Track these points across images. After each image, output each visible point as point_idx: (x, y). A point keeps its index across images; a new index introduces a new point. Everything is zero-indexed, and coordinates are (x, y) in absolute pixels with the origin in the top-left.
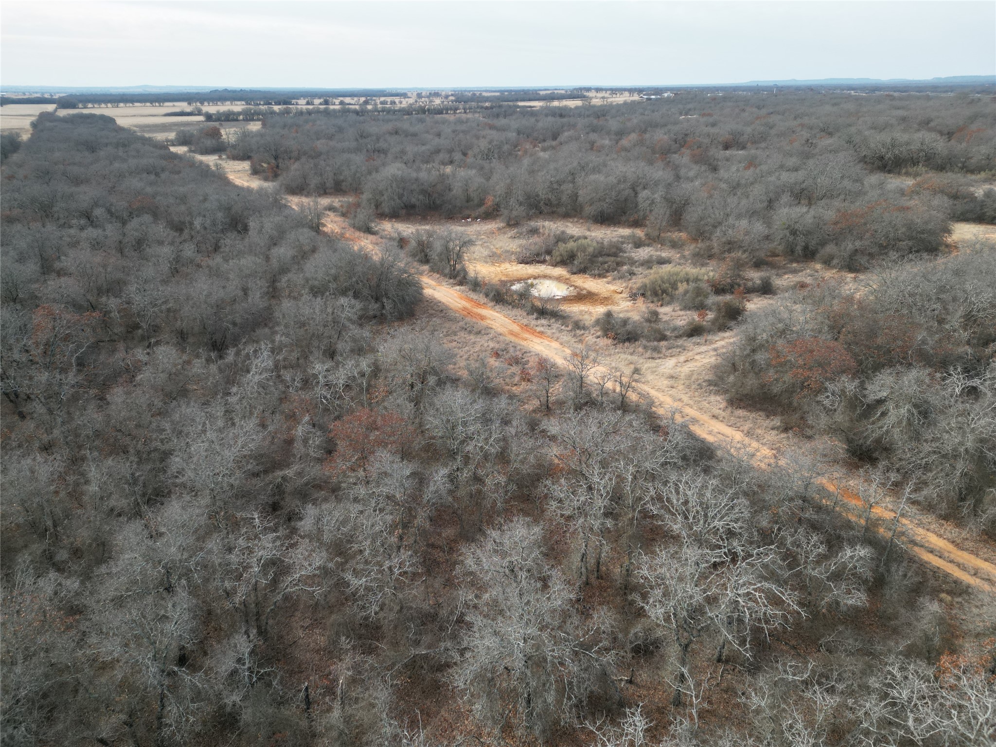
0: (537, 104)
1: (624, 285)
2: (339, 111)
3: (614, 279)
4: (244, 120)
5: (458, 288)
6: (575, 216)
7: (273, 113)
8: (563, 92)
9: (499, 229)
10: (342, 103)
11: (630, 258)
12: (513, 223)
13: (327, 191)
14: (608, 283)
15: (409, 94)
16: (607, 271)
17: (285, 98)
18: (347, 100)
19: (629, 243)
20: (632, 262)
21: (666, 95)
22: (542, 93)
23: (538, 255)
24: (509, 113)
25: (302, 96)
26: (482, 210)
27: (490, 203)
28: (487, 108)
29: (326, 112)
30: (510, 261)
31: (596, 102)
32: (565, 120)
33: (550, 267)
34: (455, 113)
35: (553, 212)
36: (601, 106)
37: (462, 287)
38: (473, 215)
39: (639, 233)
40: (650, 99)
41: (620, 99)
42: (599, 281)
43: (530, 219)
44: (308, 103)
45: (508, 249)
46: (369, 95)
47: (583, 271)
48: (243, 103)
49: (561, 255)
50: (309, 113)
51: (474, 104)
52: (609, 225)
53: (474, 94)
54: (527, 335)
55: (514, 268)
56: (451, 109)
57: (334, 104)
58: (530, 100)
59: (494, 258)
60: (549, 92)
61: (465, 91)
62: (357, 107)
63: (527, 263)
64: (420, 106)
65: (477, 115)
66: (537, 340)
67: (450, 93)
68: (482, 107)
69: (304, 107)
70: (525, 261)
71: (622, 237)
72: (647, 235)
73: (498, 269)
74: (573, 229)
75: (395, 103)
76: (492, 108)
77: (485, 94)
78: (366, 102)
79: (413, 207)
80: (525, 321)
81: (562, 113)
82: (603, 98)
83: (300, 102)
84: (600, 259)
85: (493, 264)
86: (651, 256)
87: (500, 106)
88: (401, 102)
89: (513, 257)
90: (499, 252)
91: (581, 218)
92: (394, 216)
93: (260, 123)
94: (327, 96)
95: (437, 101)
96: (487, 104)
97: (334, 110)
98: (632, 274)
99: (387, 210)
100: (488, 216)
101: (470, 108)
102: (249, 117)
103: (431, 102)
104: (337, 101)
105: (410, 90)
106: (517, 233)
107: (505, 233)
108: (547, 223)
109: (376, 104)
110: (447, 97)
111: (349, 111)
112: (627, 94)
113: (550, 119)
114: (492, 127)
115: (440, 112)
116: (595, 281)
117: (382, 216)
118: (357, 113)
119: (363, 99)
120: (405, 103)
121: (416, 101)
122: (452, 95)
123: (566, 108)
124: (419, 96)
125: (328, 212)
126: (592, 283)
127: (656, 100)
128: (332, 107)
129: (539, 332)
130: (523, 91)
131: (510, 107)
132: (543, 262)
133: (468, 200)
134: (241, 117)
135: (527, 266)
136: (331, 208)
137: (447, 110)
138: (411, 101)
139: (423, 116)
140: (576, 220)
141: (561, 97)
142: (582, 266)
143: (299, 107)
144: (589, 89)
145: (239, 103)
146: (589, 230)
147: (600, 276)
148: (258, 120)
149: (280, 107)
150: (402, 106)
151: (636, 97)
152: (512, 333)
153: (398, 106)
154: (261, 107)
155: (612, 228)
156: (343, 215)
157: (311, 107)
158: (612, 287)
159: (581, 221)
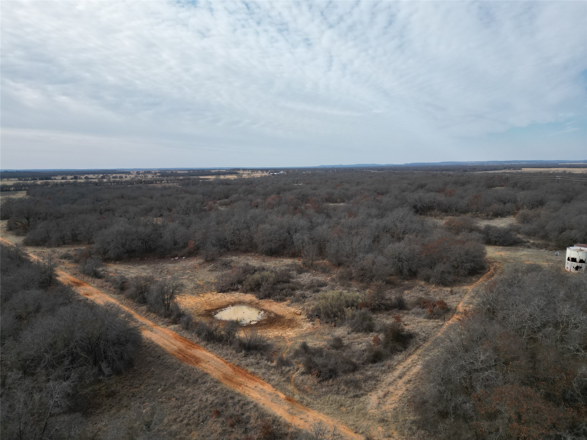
0: (212, 178)
1: (301, 307)
2: (84, 183)
3: (292, 302)
4: (14, 190)
5: (172, 327)
6: (252, 251)
7: (36, 185)
8: (224, 171)
9: (200, 264)
10: (86, 178)
11: (298, 283)
12: (209, 260)
13: (66, 242)
14: (288, 305)
15: (132, 172)
16: (286, 296)
17: (47, 175)
18: (91, 176)
19: (293, 270)
20: (301, 287)
21: (281, 172)
22: (213, 171)
23: (232, 284)
24: (195, 183)
25: (59, 174)
26: (186, 250)
27: (191, 246)
28: (181, 180)
29: (75, 184)
30: (212, 291)
31: (245, 176)
32: (230, 187)
33: (242, 294)
34: (161, 183)
35: (237, 249)
36: (248, 178)
37: (176, 326)
38: (179, 255)
39: (298, 262)
40: (274, 175)
41: (258, 175)
42: (281, 304)
43: (221, 256)
44: (63, 179)
45: (209, 280)
46: (105, 173)
47: (267, 296)
48: (17, 179)
49: (250, 285)
50: (62, 184)
51: (172, 178)
52: (276, 257)
53: (172, 172)
54: (240, 379)
55: (216, 297)
56: (158, 181)
57: (81, 179)
58: (206, 175)
59: (199, 290)
60: (217, 171)
61: (167, 170)
62: (96, 180)
63: (224, 292)
64: (139, 179)
65: (175, 184)
66: (251, 384)
67: (157, 171)
68: (178, 180)
69: (59, 181)
70: (223, 290)
71: (288, 265)
72: (304, 264)
73: (203, 299)
74: (254, 262)
75: (122, 177)
76: (184, 180)
77: (178, 172)
78: (103, 177)
79: (134, 251)
80: (236, 361)
81: (227, 183)
82: (249, 174)
83: (57, 178)
84: (279, 286)
85: (198, 295)
86: (312, 280)
87: (189, 179)
88: (126, 177)
89: (213, 287)
90: (201, 283)
91: (257, 252)
92: (119, 259)
93: (25, 192)
94: (76, 174)
95: (150, 176)
96: (181, 178)
97: (80, 183)
98: (304, 297)
99: (112, 256)
100: (191, 254)
101: (171, 180)
102: (18, 188)
103: (145, 176)
104: (83, 177)
105: (132, 170)
106: (214, 267)
107: (204, 267)
108: (234, 258)
109: (109, 179)
110: (155, 173)
111: (91, 182)
112: (260, 172)
113: (221, 186)
114: (186, 192)
115: (151, 182)
116: (278, 304)
117: (108, 260)
118: (96, 184)
119: (101, 175)
120: (129, 178)
121: (136, 176)
122: (159, 172)
123: (228, 180)
124: (138, 173)
125: (63, 260)
126: (276, 307)
127: (277, 175)
128: (79, 181)
129: (251, 373)
130: (201, 170)
131: (195, 179)
132: (236, 290)
133: (175, 243)
134: (12, 189)
135: (225, 294)
136: (66, 257)
137: (156, 181)
138: (133, 176)
139: (140, 185)
140: (253, 254)
141: (224, 174)
142: (267, 292)
143: (55, 181)
144: (239, 169)
145: (13, 179)
146: (264, 261)
147: (282, 300)
148: (25, 190)
149: (42, 181)
150: (127, 179)
151: (266, 174)
152: (226, 377)
153: (124, 179)
154: (29, 182)
155: (279, 259)
156: (77, 262)
157: (64, 181)
158: (292, 310)
159: (257, 255)
